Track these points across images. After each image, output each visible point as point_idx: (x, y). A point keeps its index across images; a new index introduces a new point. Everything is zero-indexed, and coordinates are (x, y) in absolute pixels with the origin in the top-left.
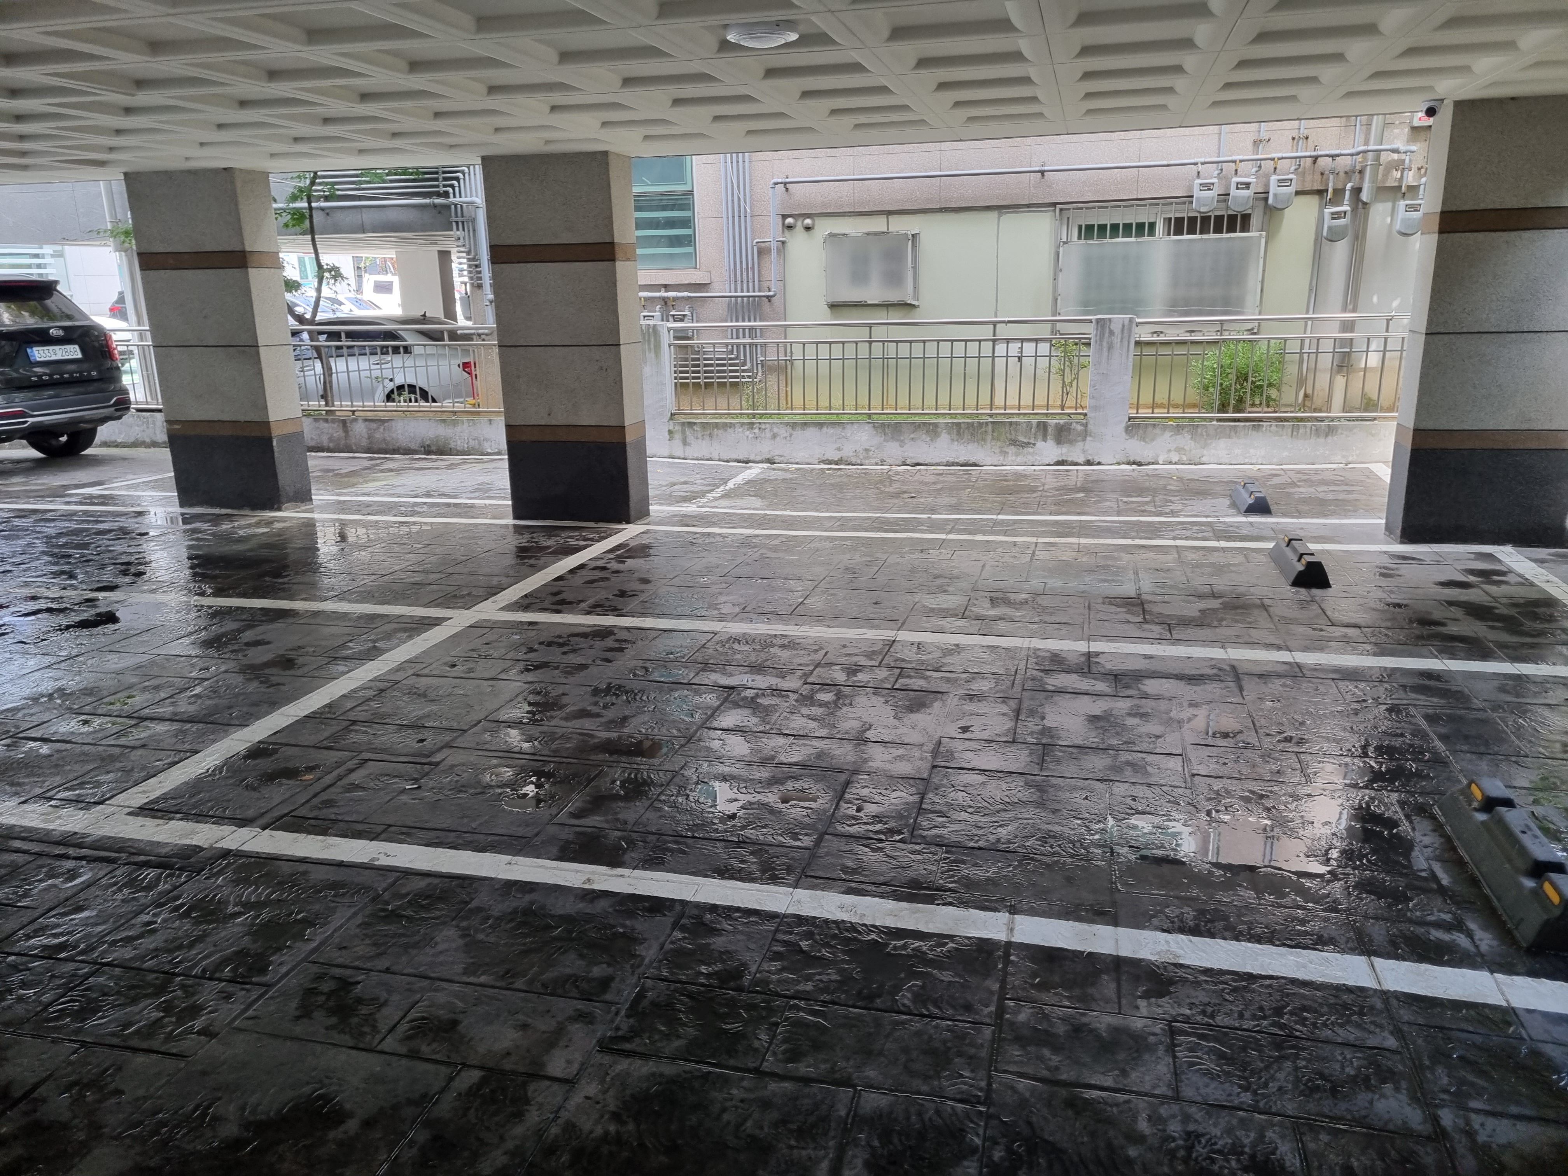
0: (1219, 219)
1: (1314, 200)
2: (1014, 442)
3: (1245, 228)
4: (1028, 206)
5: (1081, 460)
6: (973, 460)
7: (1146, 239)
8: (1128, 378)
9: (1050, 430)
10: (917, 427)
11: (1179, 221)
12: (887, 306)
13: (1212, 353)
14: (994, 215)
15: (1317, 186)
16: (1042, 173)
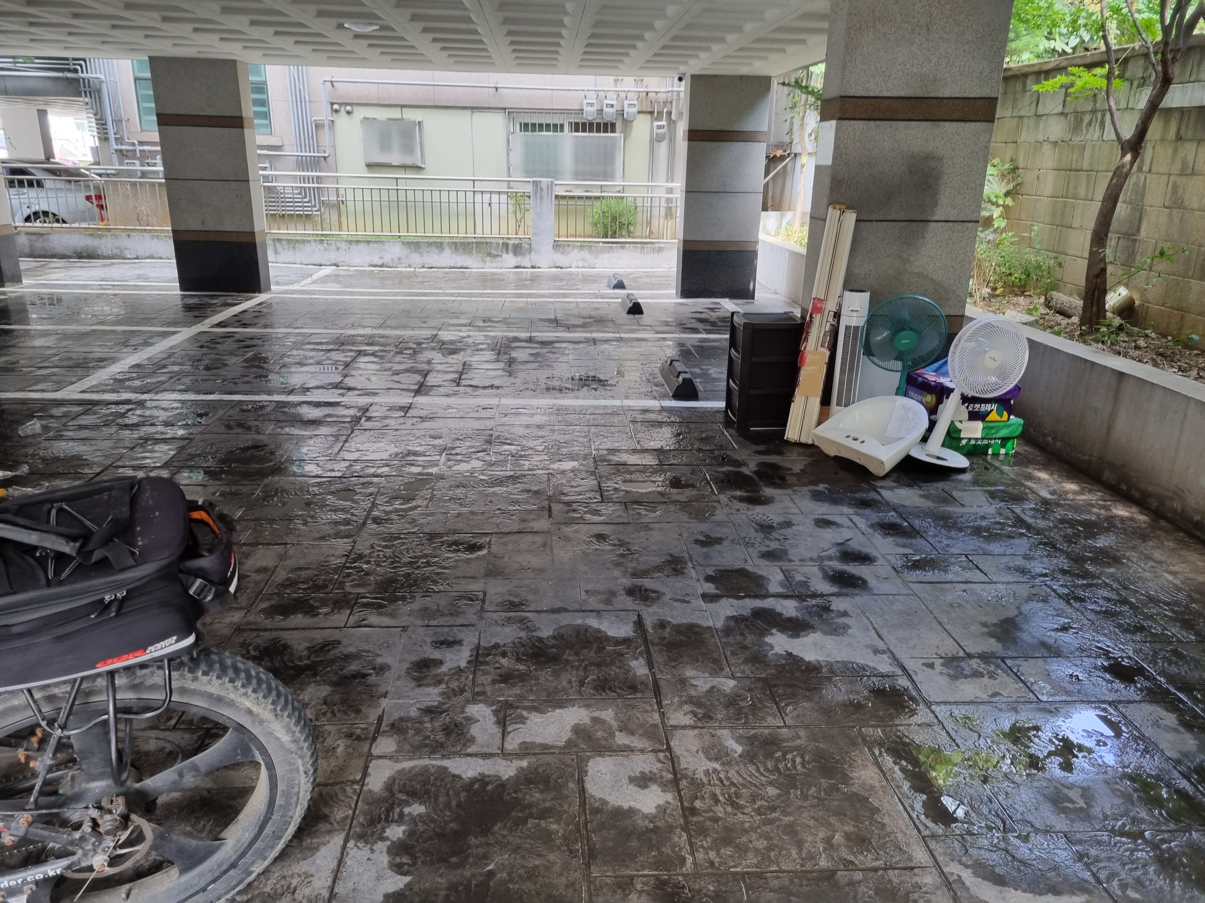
0: (598, 124)
1: (648, 117)
2: (489, 254)
3: (613, 130)
4: (489, 108)
5: (529, 265)
6: (465, 265)
7: (559, 133)
8: (552, 216)
9: (510, 247)
10: (430, 244)
11: (577, 124)
12: (404, 167)
13: (597, 204)
14: (469, 112)
15: (649, 109)
16: (497, 88)
